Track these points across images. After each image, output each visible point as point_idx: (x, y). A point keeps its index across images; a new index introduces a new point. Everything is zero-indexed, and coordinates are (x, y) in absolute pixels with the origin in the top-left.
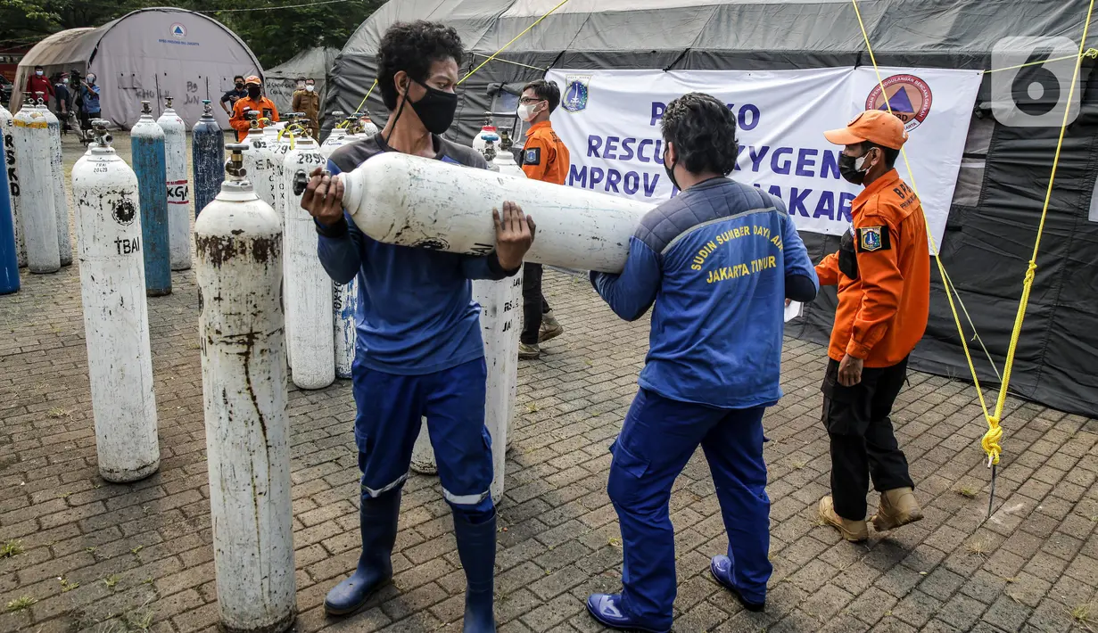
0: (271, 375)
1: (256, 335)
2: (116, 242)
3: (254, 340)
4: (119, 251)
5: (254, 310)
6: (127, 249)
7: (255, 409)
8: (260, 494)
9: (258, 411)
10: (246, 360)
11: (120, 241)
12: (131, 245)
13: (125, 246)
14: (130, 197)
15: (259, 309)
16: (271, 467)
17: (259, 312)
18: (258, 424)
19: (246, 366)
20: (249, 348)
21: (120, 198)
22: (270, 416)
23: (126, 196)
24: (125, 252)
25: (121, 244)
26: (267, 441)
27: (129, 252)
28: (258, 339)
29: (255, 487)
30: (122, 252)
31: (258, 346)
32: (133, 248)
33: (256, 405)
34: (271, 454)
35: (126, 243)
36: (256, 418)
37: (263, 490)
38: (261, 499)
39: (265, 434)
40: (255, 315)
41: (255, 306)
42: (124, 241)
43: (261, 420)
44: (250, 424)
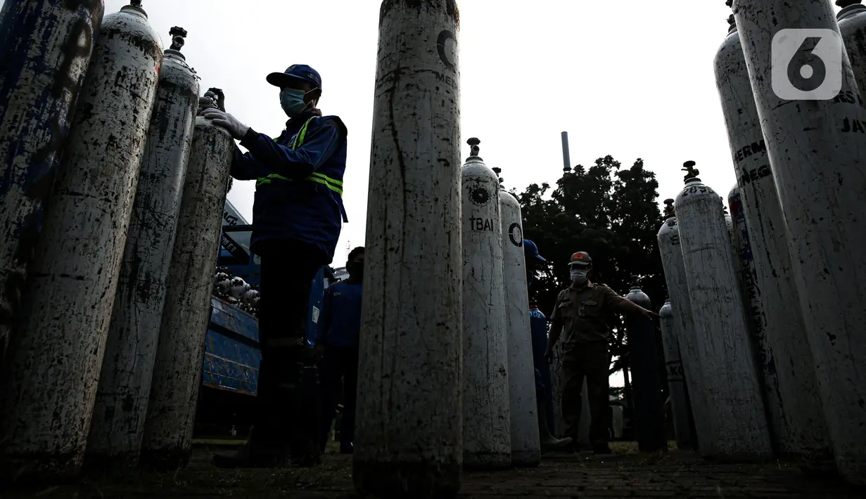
0: (416, 111)
1: (403, 71)
2: (470, 219)
3: (401, 75)
4: (473, 227)
5: (402, 48)
6: (480, 226)
7: (395, 145)
8: (392, 249)
9: (398, 147)
10: (391, 96)
11: (475, 219)
12: (484, 224)
13: (478, 224)
14: (485, 184)
15: (407, 46)
16: (409, 218)
17: (408, 49)
18: (396, 162)
19: (390, 102)
20: (394, 84)
21: (476, 183)
22: (412, 155)
23: (481, 183)
24: (478, 228)
25: (475, 222)
26: (405, 184)
27: (481, 229)
28: (404, 73)
29: (386, 240)
30: (475, 228)
31: (404, 81)
32: (486, 226)
33: (396, 141)
34: (410, 201)
35: (480, 221)
36: (395, 155)
37: (395, 245)
38: (392, 257)
39: (403, 175)
40: (403, 52)
41: (404, 44)
42: (478, 219)
43: (400, 158)
44: (388, 163)
